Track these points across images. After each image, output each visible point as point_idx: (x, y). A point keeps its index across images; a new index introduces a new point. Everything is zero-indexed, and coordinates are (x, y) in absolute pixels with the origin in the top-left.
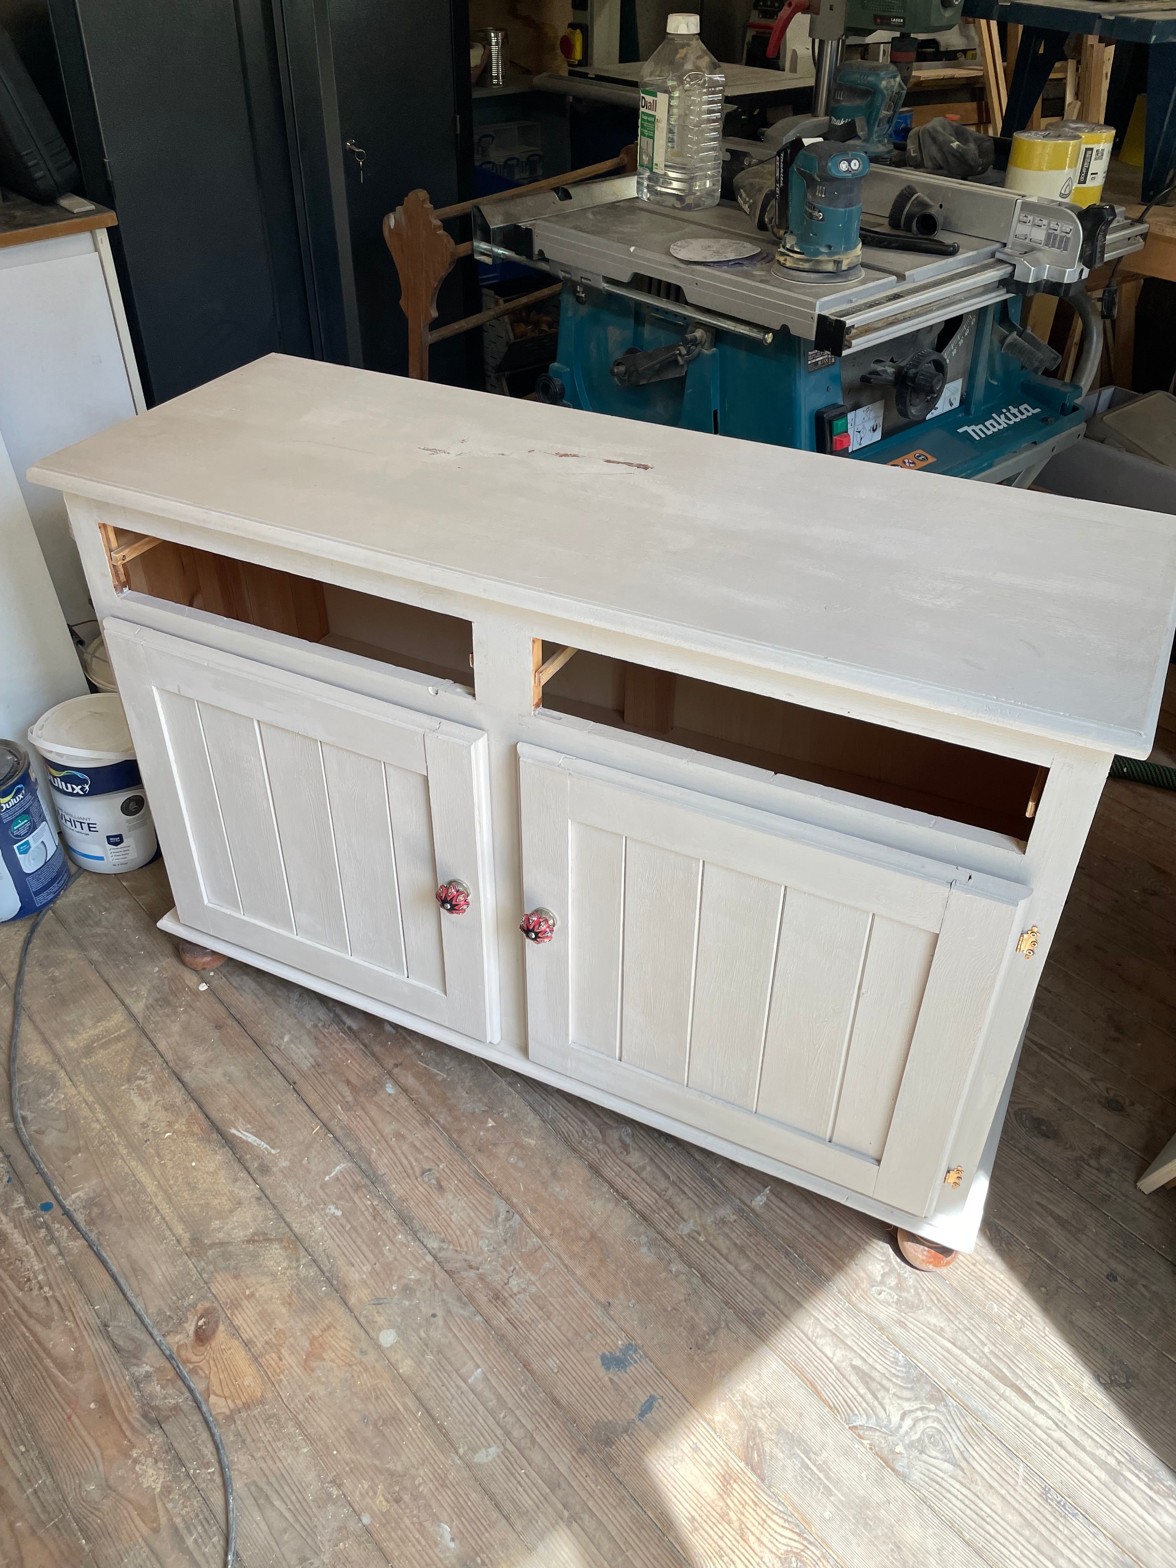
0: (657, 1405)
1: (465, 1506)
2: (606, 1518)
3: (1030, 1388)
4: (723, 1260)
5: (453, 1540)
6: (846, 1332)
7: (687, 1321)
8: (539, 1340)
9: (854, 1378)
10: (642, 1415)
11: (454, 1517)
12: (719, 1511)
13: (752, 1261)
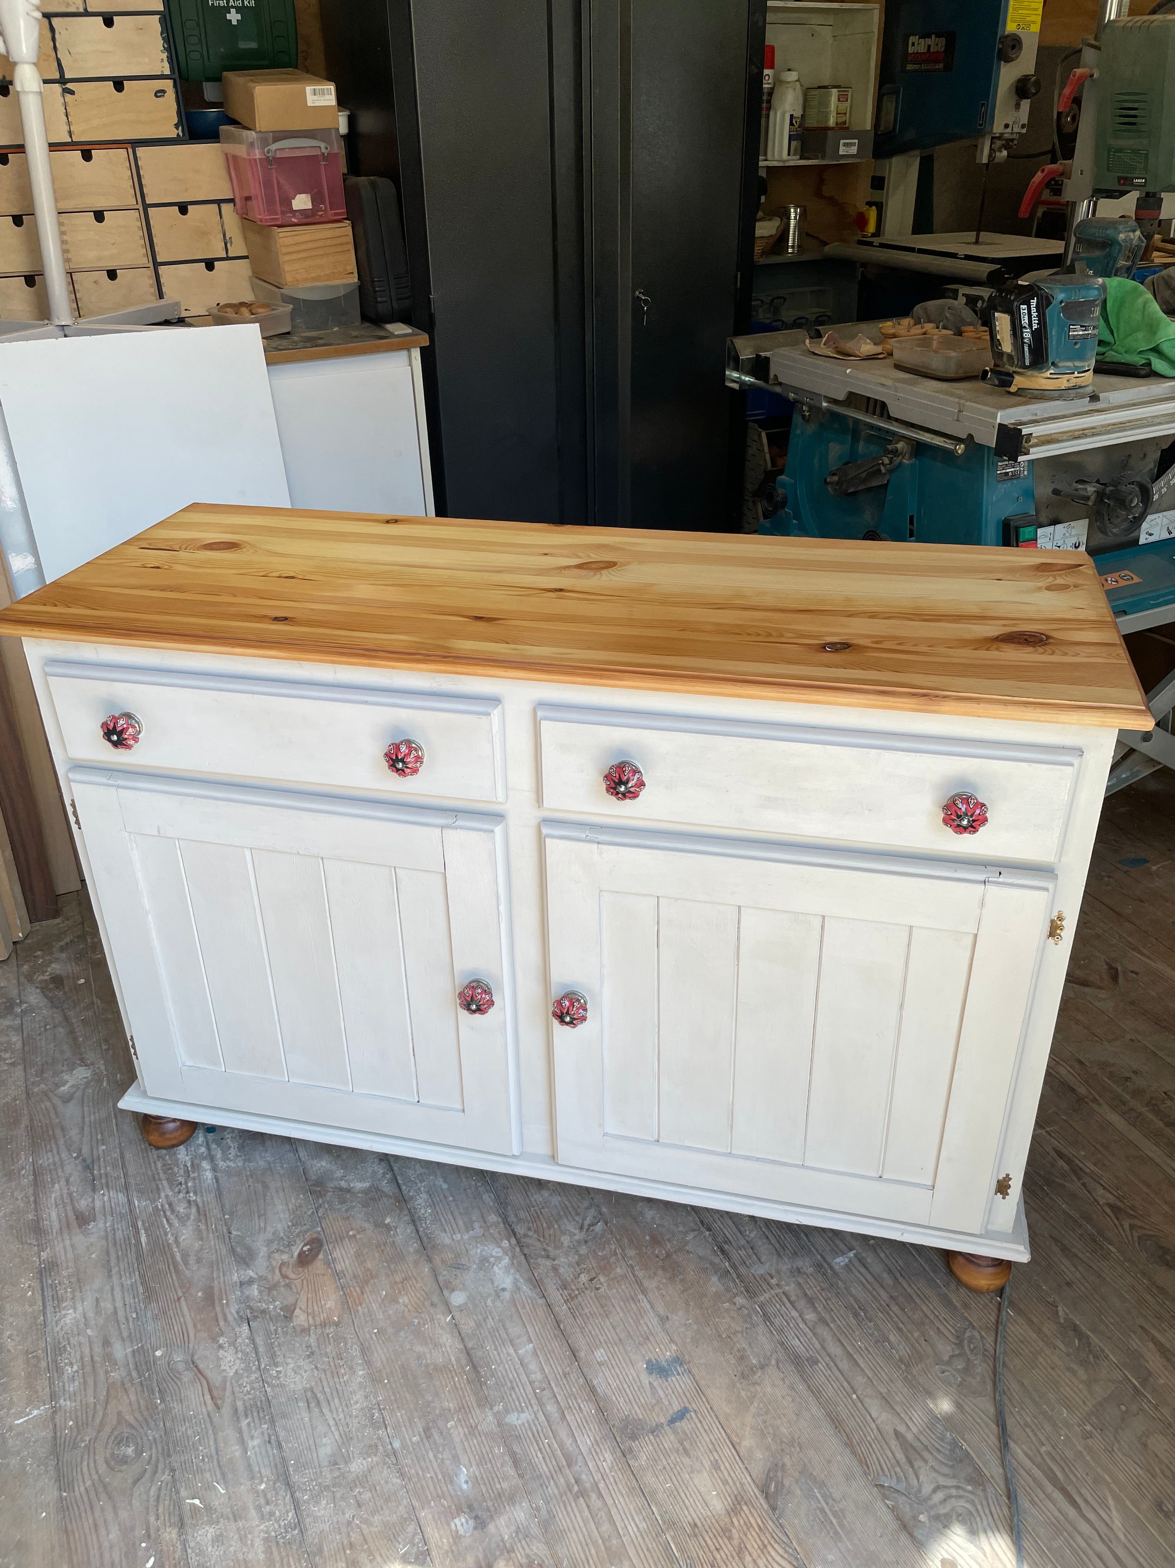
0: (688, 1416)
1: (486, 1456)
2: (612, 1502)
3: (1081, 1495)
4: (788, 1305)
5: (466, 1482)
6: (898, 1399)
7: (739, 1351)
8: (593, 1333)
9: (894, 1443)
10: (672, 1421)
11: (473, 1463)
12: (723, 1526)
13: (818, 1313)
